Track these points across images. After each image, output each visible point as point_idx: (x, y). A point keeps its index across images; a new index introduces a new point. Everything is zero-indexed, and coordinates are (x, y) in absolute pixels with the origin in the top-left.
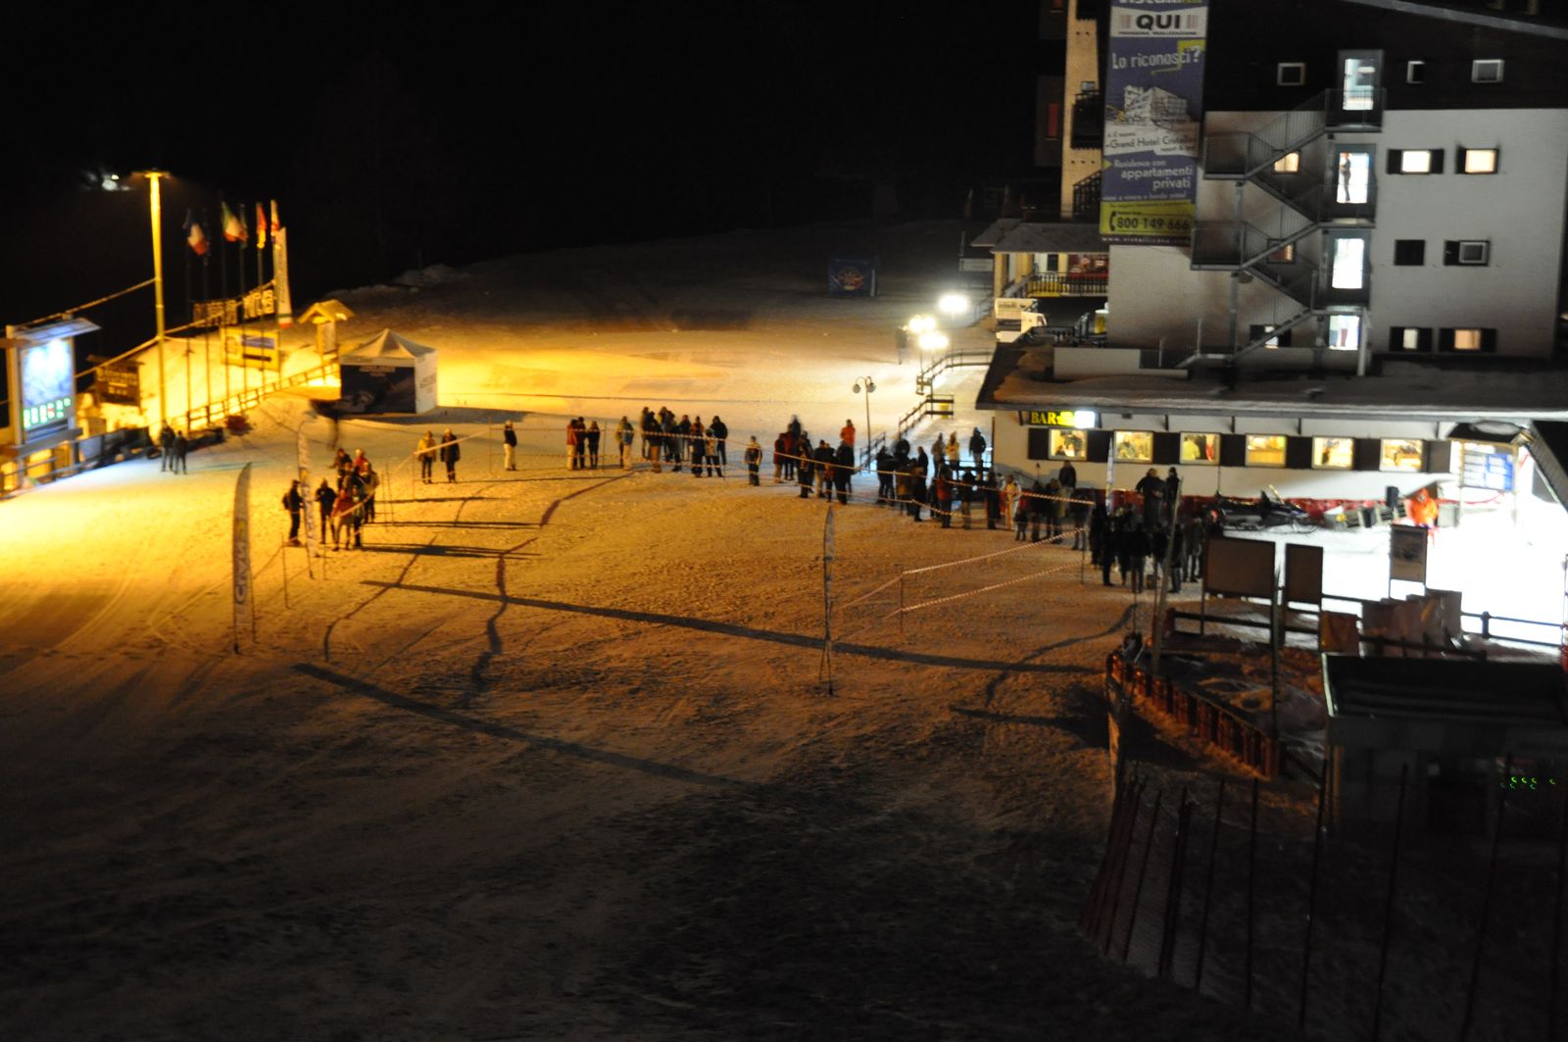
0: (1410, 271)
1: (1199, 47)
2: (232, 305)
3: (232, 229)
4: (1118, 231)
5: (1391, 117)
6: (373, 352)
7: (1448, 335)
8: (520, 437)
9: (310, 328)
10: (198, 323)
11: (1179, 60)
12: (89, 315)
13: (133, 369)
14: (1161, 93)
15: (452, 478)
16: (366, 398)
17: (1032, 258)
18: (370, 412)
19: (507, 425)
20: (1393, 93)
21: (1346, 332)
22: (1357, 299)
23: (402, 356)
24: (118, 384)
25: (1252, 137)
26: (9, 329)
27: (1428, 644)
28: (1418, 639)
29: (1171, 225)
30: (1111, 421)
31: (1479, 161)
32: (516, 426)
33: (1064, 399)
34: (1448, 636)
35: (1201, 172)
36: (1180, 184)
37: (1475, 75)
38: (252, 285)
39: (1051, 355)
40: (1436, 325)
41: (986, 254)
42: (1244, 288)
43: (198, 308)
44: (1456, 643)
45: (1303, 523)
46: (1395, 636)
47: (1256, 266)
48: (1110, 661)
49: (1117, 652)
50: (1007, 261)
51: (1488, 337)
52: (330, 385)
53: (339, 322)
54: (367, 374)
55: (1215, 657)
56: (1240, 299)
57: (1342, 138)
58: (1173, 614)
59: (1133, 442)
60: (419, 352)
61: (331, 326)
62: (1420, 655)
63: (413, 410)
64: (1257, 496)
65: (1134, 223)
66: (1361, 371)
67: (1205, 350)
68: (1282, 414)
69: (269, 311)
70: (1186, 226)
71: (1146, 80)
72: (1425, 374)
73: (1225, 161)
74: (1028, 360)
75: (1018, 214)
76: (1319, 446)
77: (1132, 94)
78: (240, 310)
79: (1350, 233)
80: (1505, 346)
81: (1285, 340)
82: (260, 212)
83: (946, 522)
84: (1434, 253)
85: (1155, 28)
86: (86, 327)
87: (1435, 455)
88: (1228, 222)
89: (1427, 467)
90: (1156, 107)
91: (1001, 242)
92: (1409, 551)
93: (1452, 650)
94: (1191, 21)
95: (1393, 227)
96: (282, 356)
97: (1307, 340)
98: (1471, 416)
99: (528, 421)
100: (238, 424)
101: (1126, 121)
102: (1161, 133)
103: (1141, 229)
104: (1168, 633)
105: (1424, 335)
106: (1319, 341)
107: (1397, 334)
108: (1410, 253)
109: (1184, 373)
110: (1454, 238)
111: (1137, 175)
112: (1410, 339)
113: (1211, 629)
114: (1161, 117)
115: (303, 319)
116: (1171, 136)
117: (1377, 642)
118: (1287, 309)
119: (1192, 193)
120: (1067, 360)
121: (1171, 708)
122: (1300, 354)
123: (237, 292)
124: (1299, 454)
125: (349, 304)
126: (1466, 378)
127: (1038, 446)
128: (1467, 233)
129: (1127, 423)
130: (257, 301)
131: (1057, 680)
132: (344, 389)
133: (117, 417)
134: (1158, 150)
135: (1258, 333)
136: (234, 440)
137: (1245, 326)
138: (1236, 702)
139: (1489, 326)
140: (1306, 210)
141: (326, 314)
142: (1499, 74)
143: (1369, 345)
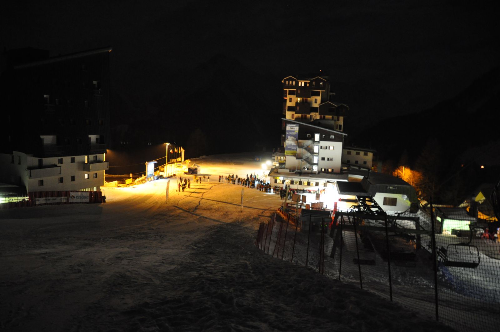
0: (323, 161)
1: (297, 132)
2: (175, 160)
3: (176, 150)
4: (287, 154)
5: (321, 142)
6: (192, 167)
7: (328, 170)
8: (210, 178)
9: (186, 163)
10: (171, 162)
11: (295, 133)
12: (157, 161)
13: (164, 168)
14: (293, 137)
15: (200, 183)
16: (191, 172)
17: (281, 158)
18: (192, 174)
19: (209, 176)
20: (321, 139)
21: (315, 169)
22: (317, 164)
23: (196, 167)
24: (162, 169)
25: (304, 143)
26: (146, 162)
27: (319, 208)
28: (318, 208)
29: (294, 154)
30: (285, 179)
31: (331, 148)
32: (210, 176)
33: (279, 176)
34: (322, 208)
35: (297, 147)
36: (295, 149)
37: (331, 137)
38: (178, 157)
39: (278, 170)
40: (326, 168)
41: (274, 156)
42: (302, 162)
43: (171, 160)
44: (323, 208)
45: (308, 193)
46: (315, 207)
47: (304, 160)
48: (278, 209)
49: (279, 208)
50: (277, 158)
51: (332, 170)
52: (187, 171)
53: (189, 162)
54: (191, 169)
55: (292, 209)
56: (302, 164)
57: (315, 144)
58: (288, 204)
59: (288, 181)
60: (198, 166)
61: (188, 163)
62: (318, 210)
63: (197, 174)
64: (302, 189)
65: (289, 153)
66: (317, 173)
67: (298, 170)
68: (307, 179)
69: (180, 161)
70: (296, 154)
71: (291, 135)
72: (325, 174)
73: (300, 146)
74: (275, 170)
75: (279, 152)
76: (311, 183)
77: (289, 137)
78: (176, 161)
79: (316, 156)
80: (334, 171)
81: (308, 169)
82: (180, 148)
83: (260, 190)
84: (326, 159)
85: (292, 129)
86: (156, 162)
87: (325, 185)
88: (301, 154)
89: (324, 186)
90: (292, 139)
91: (276, 155)
92: (318, 196)
93: (322, 209)
94: (296, 129)
95: (321, 156)
96: (182, 166)
97: (310, 169)
98: (329, 180)
99: (211, 176)
100: (175, 175)
101: (288, 140)
102: (293, 142)
103: (290, 154)
104: (287, 206)
105: (325, 169)
106: (312, 170)
107: (322, 169)
108: (323, 159)
109: (295, 173)
110: (328, 157)
111: (290, 147)
112: (323, 170)
113: (293, 206)
114: (293, 140)
115: (185, 162)
116: (294, 143)
117: (312, 208)
118: (308, 165)
119: (296, 150)
120: (280, 170)
121: (285, 215)
122: (309, 171)
123: (176, 158)
124: (309, 184)
125: (191, 160)
126: (329, 175)
127: (276, 181)
128: (330, 157)
129: (287, 179)
130: (179, 159)
131: (272, 212)
132: (189, 171)
133: (161, 174)
134: (292, 144)
135: (304, 168)
136: (174, 177)
137: (303, 167)
138: (293, 215)
139: (333, 168)
140: (310, 153)
141: (188, 161)
142: (334, 138)
143: (318, 170)
